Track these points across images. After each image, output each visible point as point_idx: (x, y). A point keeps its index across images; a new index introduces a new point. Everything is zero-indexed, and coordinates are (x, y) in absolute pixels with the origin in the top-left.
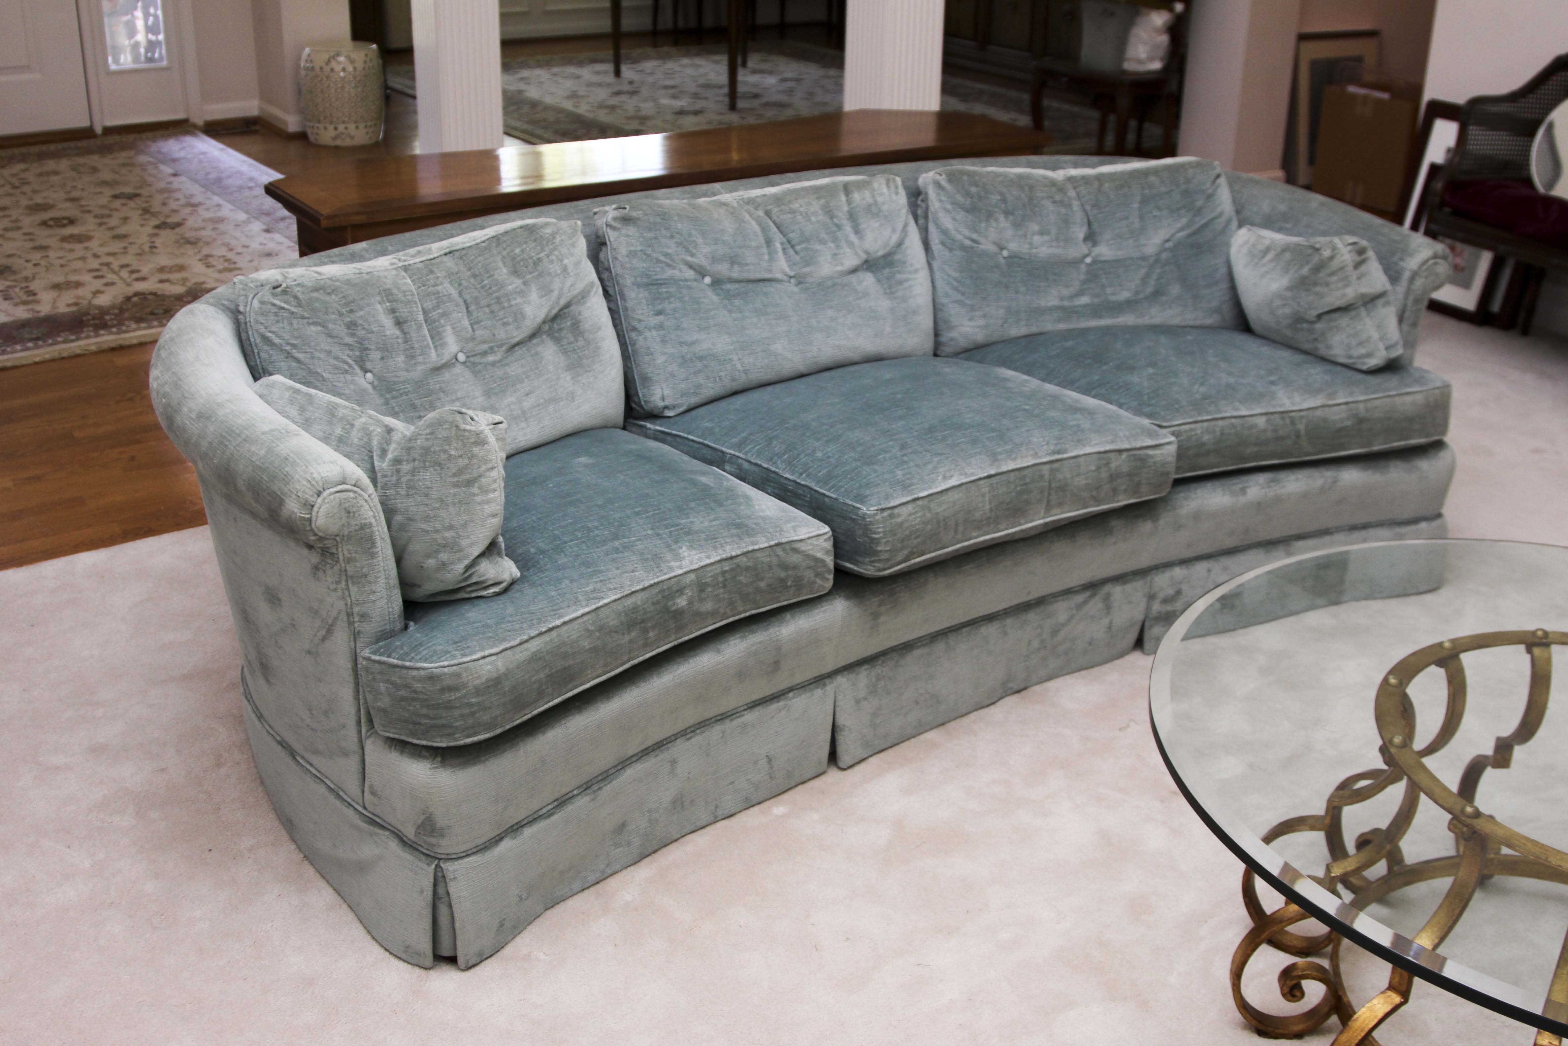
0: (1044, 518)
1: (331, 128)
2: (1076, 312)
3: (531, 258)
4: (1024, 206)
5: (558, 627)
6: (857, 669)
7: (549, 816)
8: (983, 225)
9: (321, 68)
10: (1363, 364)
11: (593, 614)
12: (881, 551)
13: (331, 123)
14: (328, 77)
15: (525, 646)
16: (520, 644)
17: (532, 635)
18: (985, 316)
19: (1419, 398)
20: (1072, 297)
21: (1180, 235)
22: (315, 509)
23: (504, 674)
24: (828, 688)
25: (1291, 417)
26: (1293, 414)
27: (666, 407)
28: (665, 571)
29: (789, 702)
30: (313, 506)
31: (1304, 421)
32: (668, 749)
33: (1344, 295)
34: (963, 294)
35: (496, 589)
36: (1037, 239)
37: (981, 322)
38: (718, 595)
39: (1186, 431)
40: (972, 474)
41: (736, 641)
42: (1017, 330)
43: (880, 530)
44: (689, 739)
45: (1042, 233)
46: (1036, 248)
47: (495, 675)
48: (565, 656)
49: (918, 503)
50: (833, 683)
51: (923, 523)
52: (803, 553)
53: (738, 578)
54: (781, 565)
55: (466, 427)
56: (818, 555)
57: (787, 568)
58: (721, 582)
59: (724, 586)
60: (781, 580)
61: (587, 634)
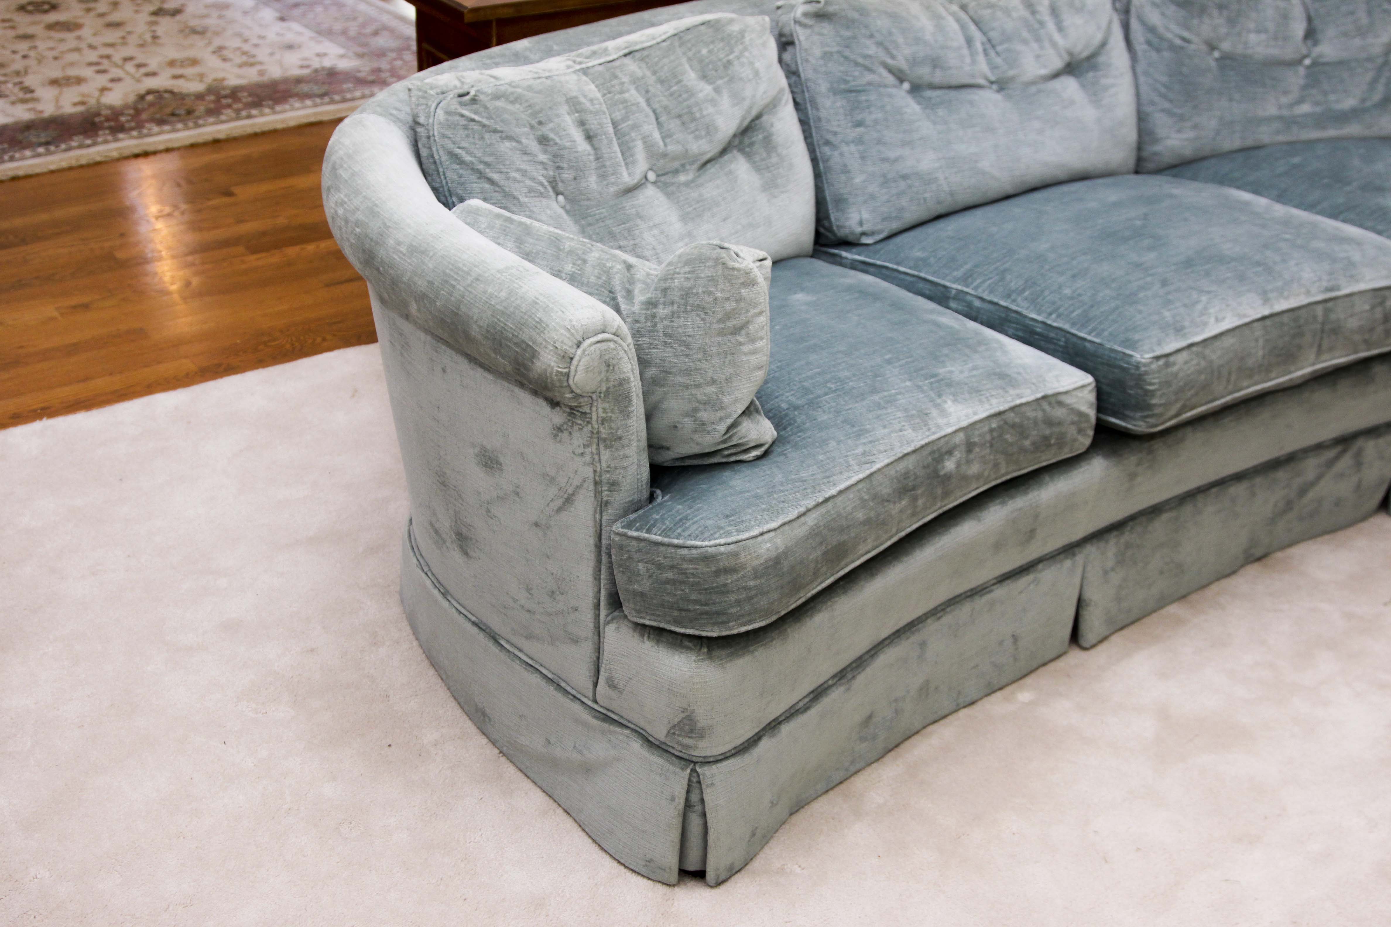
0: (1314, 364)
2: (1296, 122)
3: (720, 60)
5: (833, 497)
6: (1107, 536)
7: (805, 710)
8: (1195, 21)
11: (867, 481)
12: (1155, 405)
15: (802, 519)
16: (798, 518)
17: (810, 506)
18: (1194, 127)
20: (1291, 106)
22: (575, 362)
23: (783, 552)
24: (1078, 558)
27: (864, 234)
28: (933, 430)
29: (1038, 575)
30: (572, 359)
32: (918, 630)
34: (1171, 101)
35: (756, 452)
36: (1253, 38)
37: (1191, 134)
38: (984, 456)
40: (1245, 316)
41: (996, 508)
42: (1232, 142)
43: (1156, 381)
44: (939, 618)
45: (1258, 31)
46: (1252, 48)
47: (774, 554)
49: (1193, 349)
50: (1082, 552)
51: (1197, 373)
52: (1069, 407)
53: (1004, 436)
54: (1046, 421)
55: (734, 265)
56: (1083, 409)
57: (1052, 424)
58: (989, 441)
59: (991, 446)
60: (1046, 438)
61: (862, 505)
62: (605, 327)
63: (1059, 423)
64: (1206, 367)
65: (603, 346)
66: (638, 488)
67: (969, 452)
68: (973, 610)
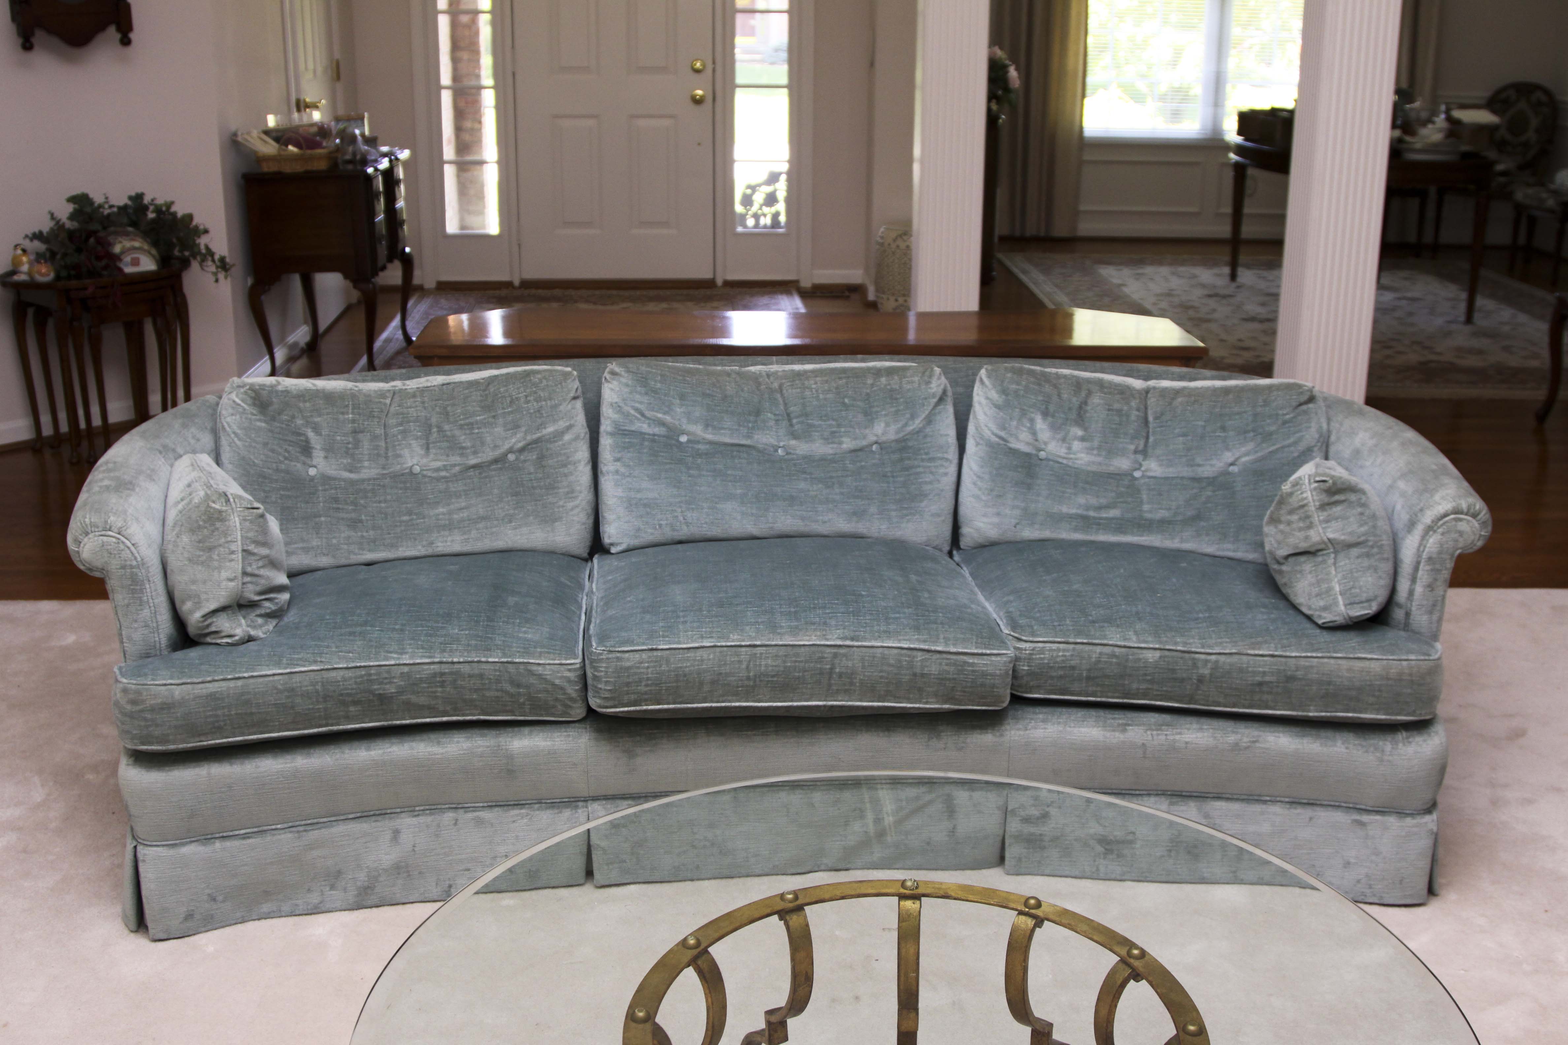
0: (824, 700)
1: (892, 299)
2: (1099, 524)
4: (1070, 409)
5: (244, 678)
6: (619, 802)
7: (244, 838)
8: (1014, 423)
9: (889, 244)
10: (1320, 617)
11: (286, 676)
12: (601, 689)
13: (893, 294)
14: (894, 253)
15: (207, 685)
16: (203, 682)
18: (998, 514)
19: (1376, 667)
20: (1100, 508)
21: (1244, 459)
22: (82, 545)
24: (580, 811)
25: (1194, 659)
26: (1197, 656)
29: (532, 813)
30: (80, 542)
31: (1209, 665)
32: (390, 818)
33: (1307, 538)
34: (980, 489)
35: (229, 640)
36: (1076, 445)
37: (996, 520)
38: (436, 692)
39: (1051, 650)
40: (733, 640)
41: (461, 740)
42: (1029, 533)
44: (415, 816)
45: (1083, 439)
46: (1074, 454)
47: (170, 701)
48: (248, 702)
49: (655, 653)
50: (587, 807)
51: (657, 673)
52: (540, 676)
53: (459, 682)
54: (512, 682)
55: (213, 505)
56: (557, 682)
57: (519, 686)
58: (439, 682)
59: (442, 686)
60: (512, 695)
61: (275, 691)
62: (111, 527)
63: (527, 687)
64: (669, 671)
65: (105, 539)
66: (155, 646)
67: (414, 684)
68: (457, 820)
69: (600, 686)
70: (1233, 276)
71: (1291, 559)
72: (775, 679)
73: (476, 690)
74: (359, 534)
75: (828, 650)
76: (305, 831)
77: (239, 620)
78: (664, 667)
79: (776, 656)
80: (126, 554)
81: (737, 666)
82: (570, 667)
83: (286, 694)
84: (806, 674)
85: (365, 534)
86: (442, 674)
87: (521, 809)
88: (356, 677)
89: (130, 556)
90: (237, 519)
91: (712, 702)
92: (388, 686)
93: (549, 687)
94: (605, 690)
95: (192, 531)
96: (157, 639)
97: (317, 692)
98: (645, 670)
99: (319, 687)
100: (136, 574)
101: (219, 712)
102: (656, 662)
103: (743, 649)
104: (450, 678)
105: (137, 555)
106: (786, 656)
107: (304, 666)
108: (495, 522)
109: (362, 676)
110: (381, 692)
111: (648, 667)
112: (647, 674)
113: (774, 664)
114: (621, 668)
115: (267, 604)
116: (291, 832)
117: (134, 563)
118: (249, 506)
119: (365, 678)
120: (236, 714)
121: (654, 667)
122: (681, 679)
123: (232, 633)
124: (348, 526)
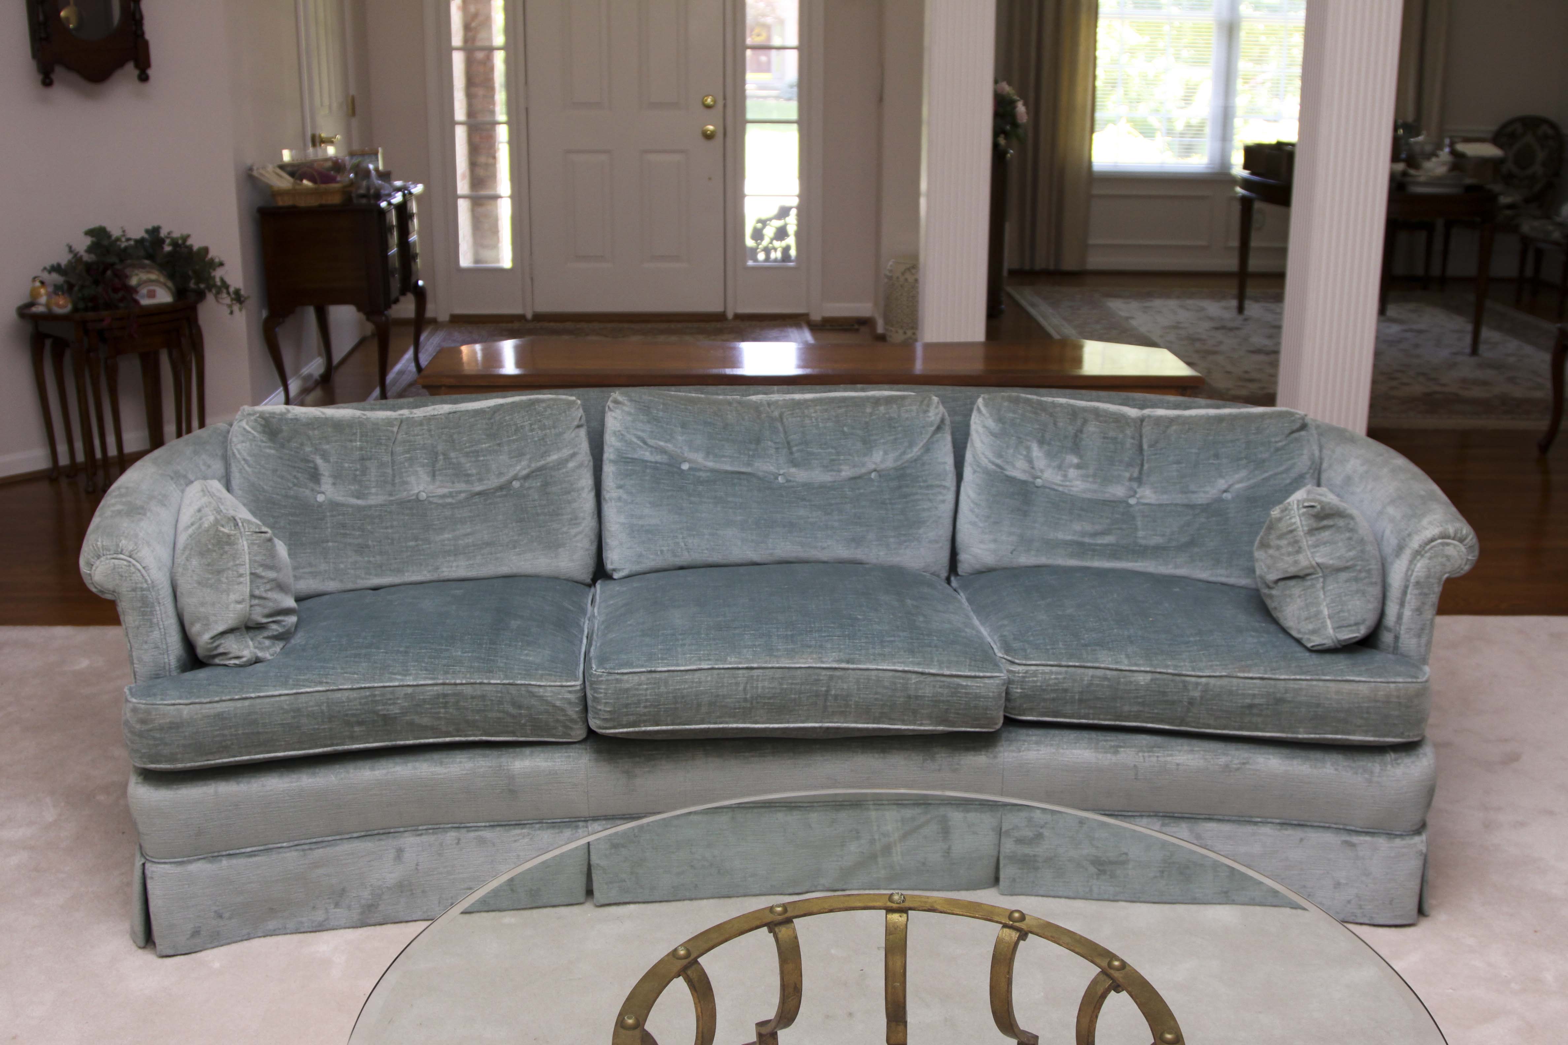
1: (901, 331)
2: (1094, 550)
4: (1066, 437)
5: (251, 698)
7: (250, 856)
8: (1011, 451)
9: (898, 278)
10: (1309, 640)
11: (292, 697)
12: (600, 710)
13: (902, 327)
14: (902, 286)
15: (215, 705)
16: (211, 702)
18: (995, 541)
19: (1363, 689)
20: (1095, 535)
21: (1238, 486)
22: (94, 568)
23: (187, 721)
24: (580, 831)
25: (1184, 682)
26: (1188, 679)
28: (385, 680)
29: (533, 832)
30: (92, 565)
31: (1200, 688)
32: (394, 837)
33: (1296, 562)
34: (977, 516)
35: (237, 662)
36: (1072, 473)
37: (992, 546)
38: (439, 713)
39: (1043, 673)
41: (464, 760)
42: (1025, 559)
43: (602, 691)
44: (418, 835)
45: (1078, 467)
46: (1069, 481)
47: (178, 720)
49: (654, 675)
50: (587, 827)
51: (656, 695)
52: (541, 698)
53: (462, 704)
54: (514, 704)
55: (222, 529)
56: (558, 703)
57: (520, 707)
58: (442, 703)
59: (445, 707)
60: (513, 716)
61: (281, 711)
62: (122, 550)
63: (528, 708)
64: (668, 693)
65: (116, 561)
66: (164, 668)
67: (417, 705)
68: (459, 840)
69: (599, 707)
70: (1241, 309)
71: (1281, 584)
72: (771, 701)
73: (478, 711)
74: (366, 559)
75: (824, 672)
76: (311, 849)
77: (246, 642)
78: (663, 689)
79: (773, 678)
80: (137, 577)
81: (734, 688)
82: (570, 689)
83: (292, 714)
84: (802, 696)
85: (372, 559)
86: (445, 695)
87: (522, 829)
88: (361, 698)
89: (141, 579)
90: (245, 543)
91: (710, 723)
92: (392, 707)
93: (551, 709)
94: (605, 711)
95: (202, 554)
96: (166, 660)
97: (322, 712)
98: (644, 692)
99: (324, 708)
100: (147, 597)
101: (226, 732)
102: (655, 684)
103: (741, 672)
104: (452, 700)
105: (147, 578)
106: (782, 678)
107: (310, 687)
108: (500, 548)
109: (366, 697)
110: (385, 712)
111: (647, 689)
112: (646, 695)
113: (771, 686)
114: (620, 690)
115: (274, 626)
116: (297, 850)
117: (145, 586)
118: (257, 530)
119: (370, 699)
120: (243, 734)
121: (653, 688)
122: (679, 700)
123: (240, 654)
124: (356, 551)
